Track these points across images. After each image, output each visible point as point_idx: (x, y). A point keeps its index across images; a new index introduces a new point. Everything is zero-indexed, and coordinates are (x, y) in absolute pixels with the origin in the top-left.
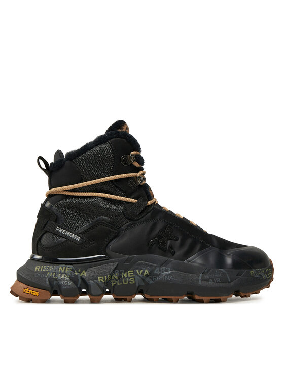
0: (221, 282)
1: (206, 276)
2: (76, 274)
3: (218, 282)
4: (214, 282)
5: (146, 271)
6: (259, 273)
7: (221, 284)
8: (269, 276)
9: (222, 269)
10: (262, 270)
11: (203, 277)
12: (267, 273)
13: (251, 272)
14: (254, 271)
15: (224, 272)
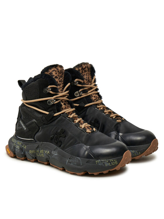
0: (77, 165)
1: (70, 161)
2: (23, 147)
3: (76, 165)
4: (73, 164)
5: (48, 151)
6: (103, 162)
7: (77, 166)
8: (113, 164)
9: (79, 158)
10: (106, 161)
11: (69, 160)
12: (111, 162)
13: (96, 162)
14: (99, 161)
15: (80, 159)
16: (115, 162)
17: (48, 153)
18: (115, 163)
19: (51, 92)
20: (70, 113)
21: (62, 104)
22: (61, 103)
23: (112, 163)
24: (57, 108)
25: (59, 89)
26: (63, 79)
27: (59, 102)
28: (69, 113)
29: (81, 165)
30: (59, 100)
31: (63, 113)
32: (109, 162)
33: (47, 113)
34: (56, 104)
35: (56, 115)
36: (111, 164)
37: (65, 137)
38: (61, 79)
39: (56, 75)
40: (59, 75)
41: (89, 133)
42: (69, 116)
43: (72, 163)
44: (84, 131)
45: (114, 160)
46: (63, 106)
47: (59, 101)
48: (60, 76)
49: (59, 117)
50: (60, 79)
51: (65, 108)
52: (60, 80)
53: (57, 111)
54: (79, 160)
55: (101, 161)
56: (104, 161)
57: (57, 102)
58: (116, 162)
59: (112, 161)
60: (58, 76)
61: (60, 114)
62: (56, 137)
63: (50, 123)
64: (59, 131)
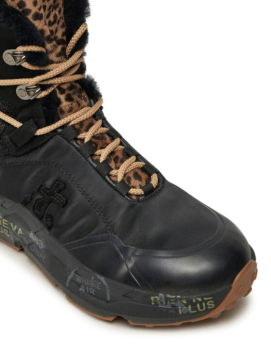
0: (95, 297)
1: (79, 279)
3: (92, 295)
4: (86, 291)
5: (20, 230)
6: (171, 302)
7: (95, 299)
8: (202, 307)
9: (102, 279)
10: (180, 299)
11: (74, 277)
12: (195, 304)
13: (152, 298)
14: (161, 298)
15: (105, 283)
16: (208, 304)
17: (19, 233)
18: (206, 306)
19: (26, 65)
20: (86, 124)
21: (62, 97)
22: (59, 95)
23: (198, 305)
24: (45, 112)
25: (51, 52)
26: (60, 12)
27: (51, 94)
28: (81, 123)
29: (109, 299)
30: (51, 85)
31: (62, 127)
32: (190, 302)
33: (17, 124)
34: (42, 98)
35: (41, 132)
36: (197, 309)
37: (65, 205)
38: (55, 16)
39: (34, 10)
40: (45, 7)
41: (137, 196)
42: (81, 136)
43: (82, 286)
44: (121, 190)
45: (205, 299)
46: (65, 104)
47: (50, 90)
48: (47, 8)
49: (49, 140)
50: (52, 14)
51: (71, 111)
52: (51, 18)
53: (43, 121)
54: (102, 285)
55: (167, 299)
56: (176, 300)
57: (44, 94)
58: (211, 304)
59: (200, 300)
60: (42, 11)
61: (55, 131)
62: (38, 200)
63: (24, 154)
64: (49, 183)
